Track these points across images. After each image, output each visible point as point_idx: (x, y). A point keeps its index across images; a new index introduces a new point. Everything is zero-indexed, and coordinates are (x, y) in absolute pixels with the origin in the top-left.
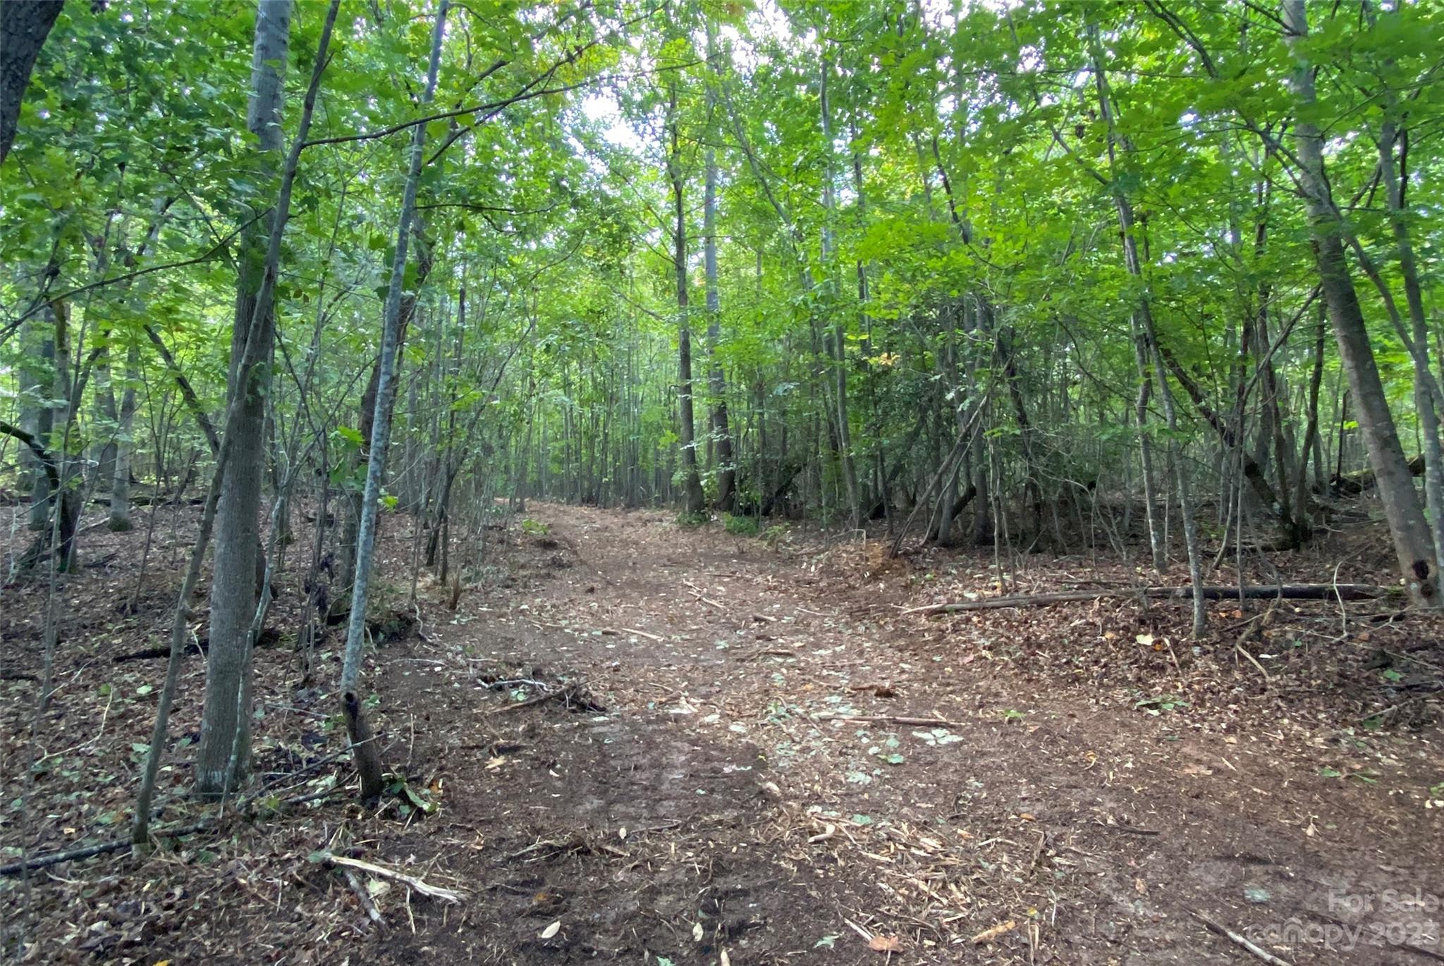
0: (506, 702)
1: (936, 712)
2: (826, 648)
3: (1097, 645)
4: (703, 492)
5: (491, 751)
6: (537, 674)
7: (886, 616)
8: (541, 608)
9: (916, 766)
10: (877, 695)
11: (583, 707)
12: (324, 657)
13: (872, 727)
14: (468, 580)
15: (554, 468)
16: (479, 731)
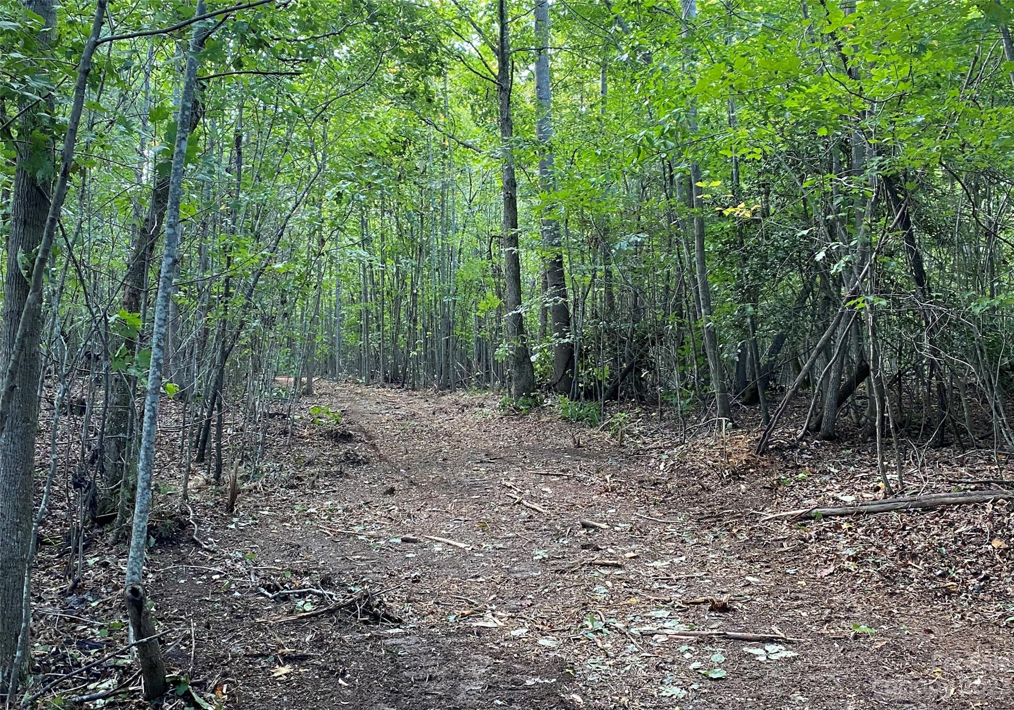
0: (291, 612)
1: (775, 628)
2: (662, 559)
3: (981, 555)
4: (533, 370)
5: (276, 660)
6: (326, 582)
7: (741, 523)
8: (332, 512)
9: (738, 680)
10: (711, 610)
11: (376, 618)
12: (91, 562)
13: (698, 642)
14: (246, 478)
15: (350, 338)
16: (263, 640)
